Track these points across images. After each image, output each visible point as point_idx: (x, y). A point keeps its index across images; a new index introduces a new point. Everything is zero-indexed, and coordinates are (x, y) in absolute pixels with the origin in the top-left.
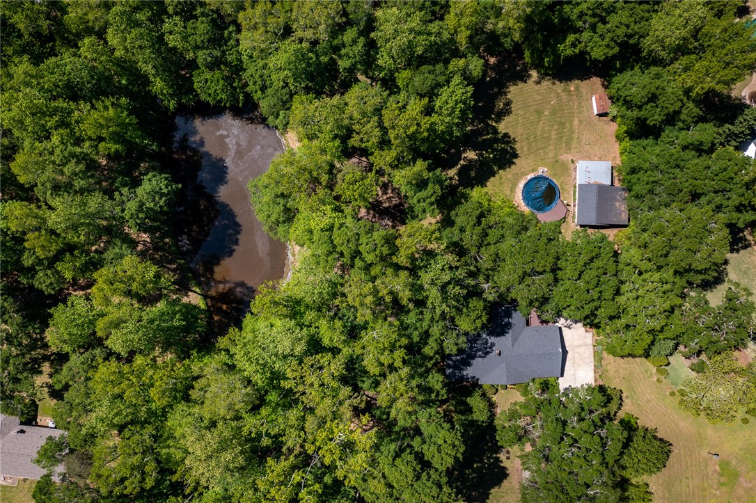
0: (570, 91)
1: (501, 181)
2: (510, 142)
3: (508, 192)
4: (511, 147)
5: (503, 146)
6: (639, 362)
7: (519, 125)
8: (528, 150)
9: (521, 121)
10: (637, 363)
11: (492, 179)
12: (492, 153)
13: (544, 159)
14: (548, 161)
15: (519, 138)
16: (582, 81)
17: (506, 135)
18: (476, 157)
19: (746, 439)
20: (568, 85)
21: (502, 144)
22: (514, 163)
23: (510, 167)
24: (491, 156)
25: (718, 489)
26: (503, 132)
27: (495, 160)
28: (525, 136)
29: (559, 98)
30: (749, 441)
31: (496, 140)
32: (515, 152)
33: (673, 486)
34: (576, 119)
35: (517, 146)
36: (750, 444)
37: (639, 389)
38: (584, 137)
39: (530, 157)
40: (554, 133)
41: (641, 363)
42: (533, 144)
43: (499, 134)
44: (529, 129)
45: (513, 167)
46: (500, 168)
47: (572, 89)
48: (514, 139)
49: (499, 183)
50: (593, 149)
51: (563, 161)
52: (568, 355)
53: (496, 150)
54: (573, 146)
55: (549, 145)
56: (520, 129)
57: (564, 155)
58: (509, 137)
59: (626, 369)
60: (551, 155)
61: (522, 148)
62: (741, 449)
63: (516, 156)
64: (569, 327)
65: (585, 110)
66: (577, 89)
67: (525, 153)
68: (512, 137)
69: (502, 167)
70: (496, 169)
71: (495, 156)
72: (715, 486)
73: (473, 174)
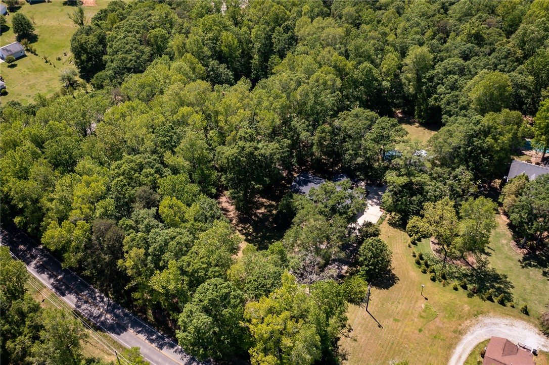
6: (402, 234)
10: (401, 233)
19: (451, 298)
25: (418, 318)
30: (453, 301)
33: (387, 303)
36: (453, 303)
37: (395, 246)
41: (403, 235)
52: (363, 216)
59: (393, 234)
62: (445, 303)
64: (372, 205)
72: (416, 315)
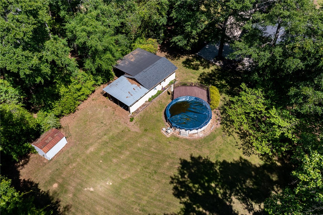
0: (61, 186)
1: (219, 153)
2: (179, 182)
3: (219, 139)
4: (183, 176)
5: (191, 185)
7: (153, 195)
8: (165, 161)
9: (146, 198)
11: (229, 161)
12: (210, 187)
13: (156, 140)
14: (154, 137)
15: (164, 181)
16: (37, 185)
17: (178, 194)
18: (234, 198)
20: (55, 192)
21: (190, 188)
22: (192, 158)
23: (200, 157)
24: (213, 185)
26: (179, 200)
27: (213, 177)
28: (155, 177)
29: (79, 187)
31: (195, 198)
32: (182, 168)
34: (88, 152)
35: (175, 172)
38: (99, 131)
39: (169, 153)
40: (122, 157)
42: (155, 162)
43: (185, 203)
44: (145, 181)
45: (196, 156)
46: (212, 164)
47: (55, 186)
48: (172, 182)
49: (222, 153)
50: (103, 117)
51: (140, 127)
53: (202, 186)
54: (117, 131)
55: (139, 149)
56: (155, 189)
57: (133, 130)
58: (175, 188)
60: (146, 139)
61: (170, 168)
63: (184, 164)
65: (70, 154)
66: (52, 181)
67: (171, 161)
68: (172, 186)
69: (208, 165)
70: (217, 168)
71: (209, 181)
73: (249, 183)
